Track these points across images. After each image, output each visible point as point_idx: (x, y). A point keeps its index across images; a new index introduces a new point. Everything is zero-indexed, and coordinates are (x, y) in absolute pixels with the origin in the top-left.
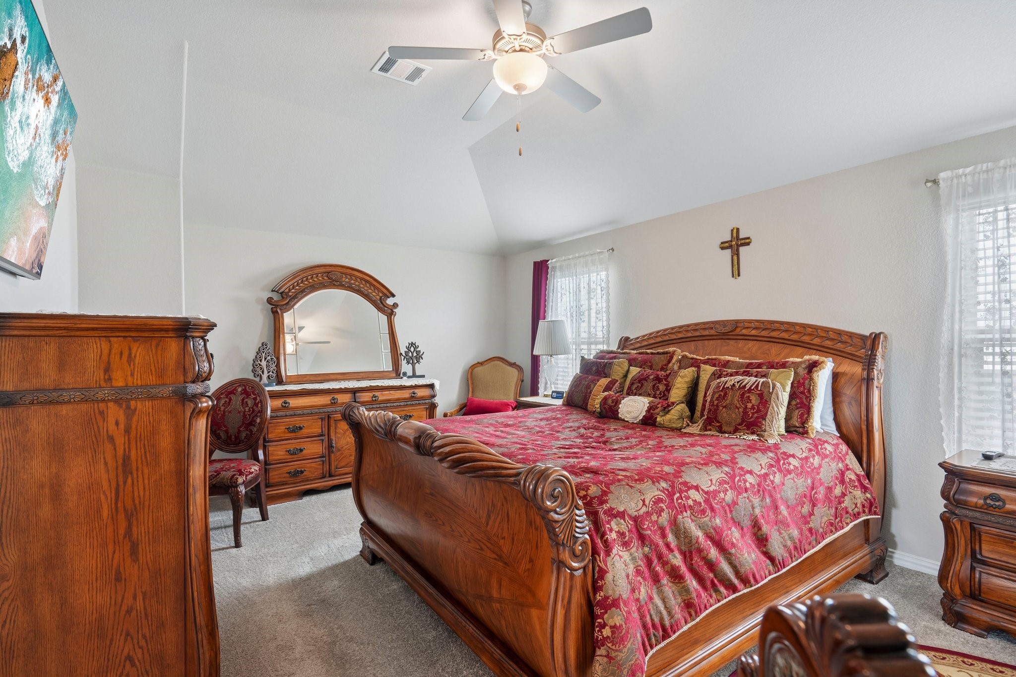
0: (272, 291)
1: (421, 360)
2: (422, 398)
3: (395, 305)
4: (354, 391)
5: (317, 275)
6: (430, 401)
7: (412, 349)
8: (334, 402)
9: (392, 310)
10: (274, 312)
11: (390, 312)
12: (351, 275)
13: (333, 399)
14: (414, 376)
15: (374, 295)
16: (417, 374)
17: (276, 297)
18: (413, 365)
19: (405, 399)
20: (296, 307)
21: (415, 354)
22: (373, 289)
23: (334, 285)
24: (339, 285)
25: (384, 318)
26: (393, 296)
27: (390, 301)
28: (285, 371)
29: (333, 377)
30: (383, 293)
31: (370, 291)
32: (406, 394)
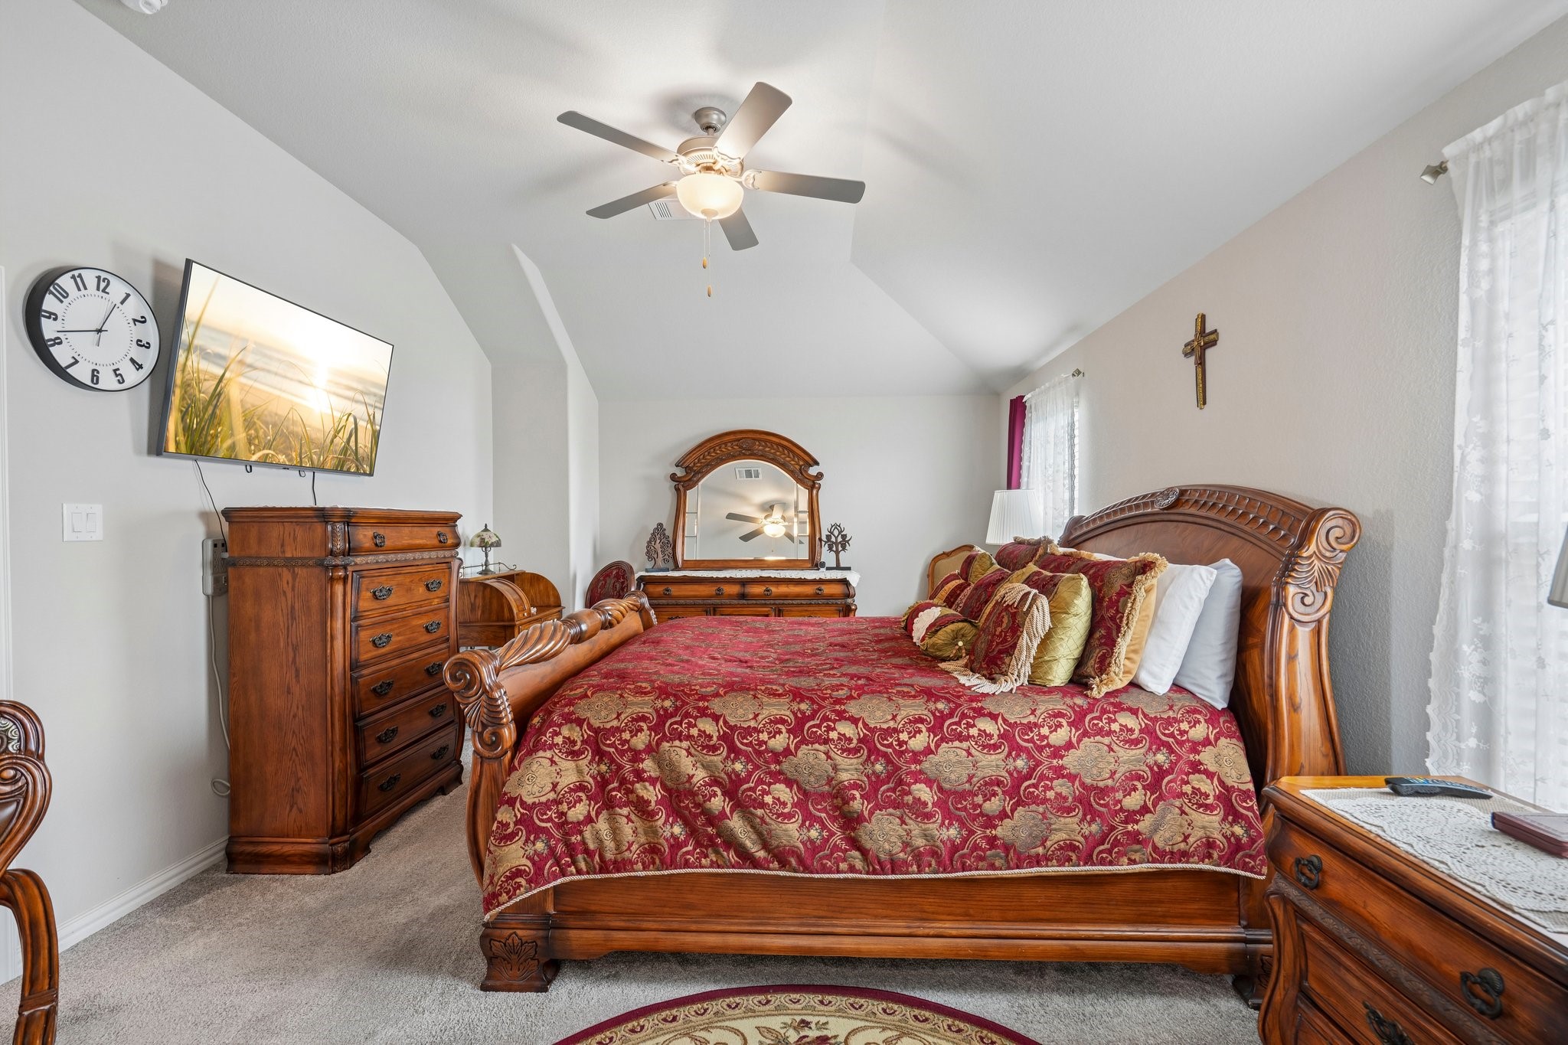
0: (677, 466)
1: (847, 547)
2: (831, 597)
3: (820, 476)
4: (744, 582)
5: (726, 444)
6: (843, 601)
7: (836, 533)
8: (719, 594)
9: (813, 482)
10: (677, 489)
11: (812, 484)
12: (766, 441)
13: (719, 590)
14: (838, 567)
15: (794, 465)
16: (842, 566)
17: (680, 472)
18: (837, 553)
19: (807, 597)
20: (700, 483)
21: (840, 539)
22: (791, 455)
23: (744, 454)
24: (750, 455)
25: (804, 494)
26: (817, 463)
27: (813, 471)
28: (683, 555)
29: (733, 564)
30: (804, 460)
31: (788, 459)
32: (809, 590)
